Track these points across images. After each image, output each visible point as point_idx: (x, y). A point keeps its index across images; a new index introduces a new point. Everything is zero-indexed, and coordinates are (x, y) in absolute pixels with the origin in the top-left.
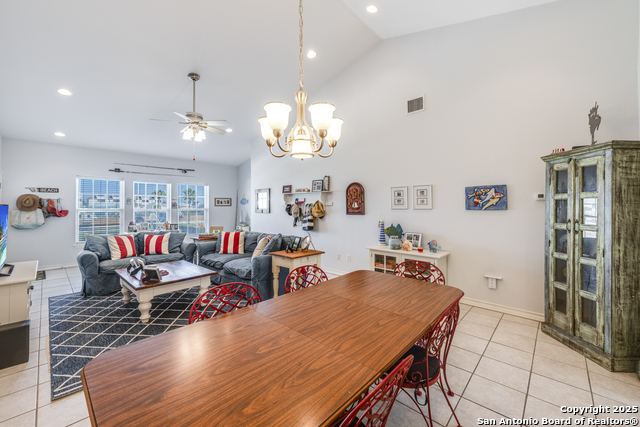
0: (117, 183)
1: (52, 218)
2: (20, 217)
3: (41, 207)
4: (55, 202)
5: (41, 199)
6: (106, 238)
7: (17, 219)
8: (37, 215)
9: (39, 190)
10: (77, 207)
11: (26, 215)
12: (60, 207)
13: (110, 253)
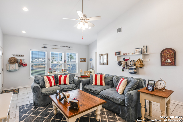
0: (45, 52)
1: (21, 67)
2: (10, 67)
3: (17, 62)
4: (22, 60)
5: (17, 59)
6: (43, 77)
7: (9, 67)
8: (16, 66)
9: (17, 55)
10: (30, 62)
11: (12, 66)
12: (24, 62)
13: (45, 84)
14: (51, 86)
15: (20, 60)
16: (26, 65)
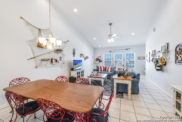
0: (111, 55)
1: (100, 62)
9: (99, 57)
10: (104, 60)
11: (97, 61)
12: (101, 60)
13: (99, 70)
14: (101, 71)
15: (100, 59)
16: (102, 61)
